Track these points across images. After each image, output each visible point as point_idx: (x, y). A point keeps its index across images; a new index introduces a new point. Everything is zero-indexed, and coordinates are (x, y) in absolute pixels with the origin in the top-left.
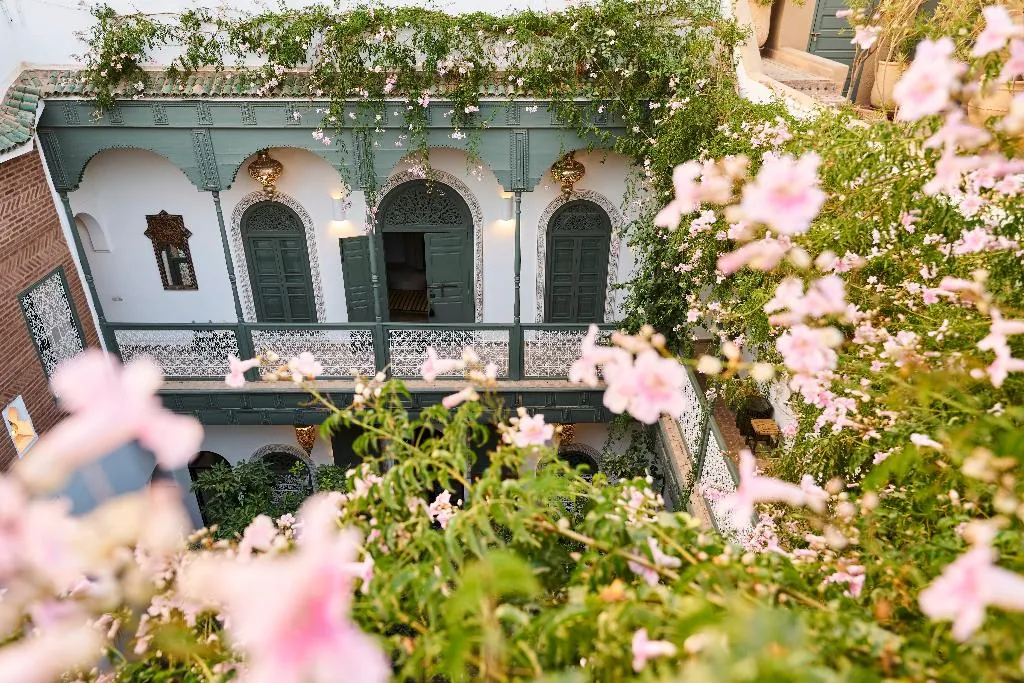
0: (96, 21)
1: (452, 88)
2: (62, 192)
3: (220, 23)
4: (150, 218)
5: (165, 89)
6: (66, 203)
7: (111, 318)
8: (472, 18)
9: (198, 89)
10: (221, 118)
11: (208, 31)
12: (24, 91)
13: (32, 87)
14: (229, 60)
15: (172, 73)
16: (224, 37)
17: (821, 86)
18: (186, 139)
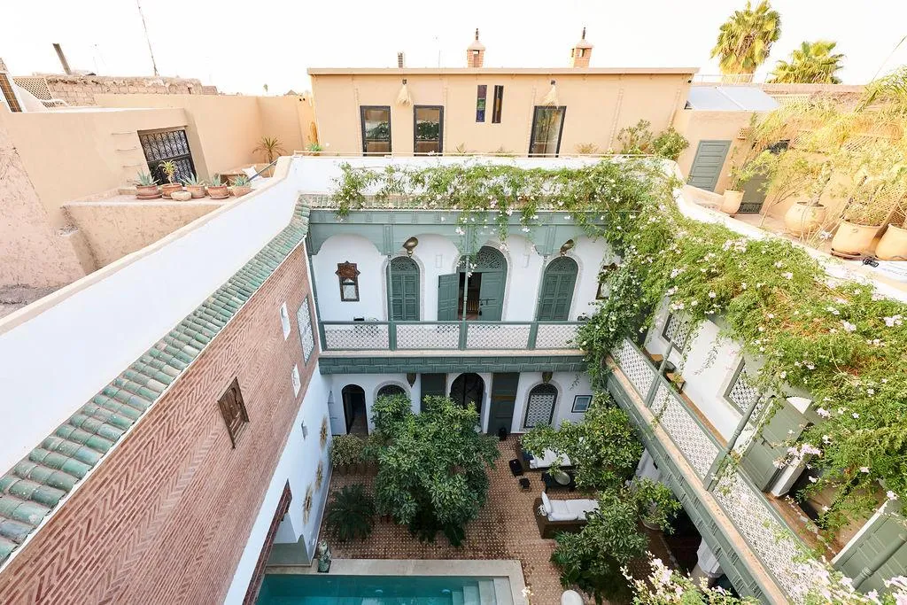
0: (343, 172)
1: (522, 206)
2: (310, 256)
3: (405, 172)
4: (339, 265)
5: (374, 205)
6: (310, 261)
7: (323, 319)
8: (535, 171)
9: (391, 205)
10: (399, 219)
11: (397, 176)
12: (303, 206)
13: (305, 204)
14: (407, 189)
15: (378, 197)
16: (408, 179)
17: (711, 206)
18: (379, 230)
